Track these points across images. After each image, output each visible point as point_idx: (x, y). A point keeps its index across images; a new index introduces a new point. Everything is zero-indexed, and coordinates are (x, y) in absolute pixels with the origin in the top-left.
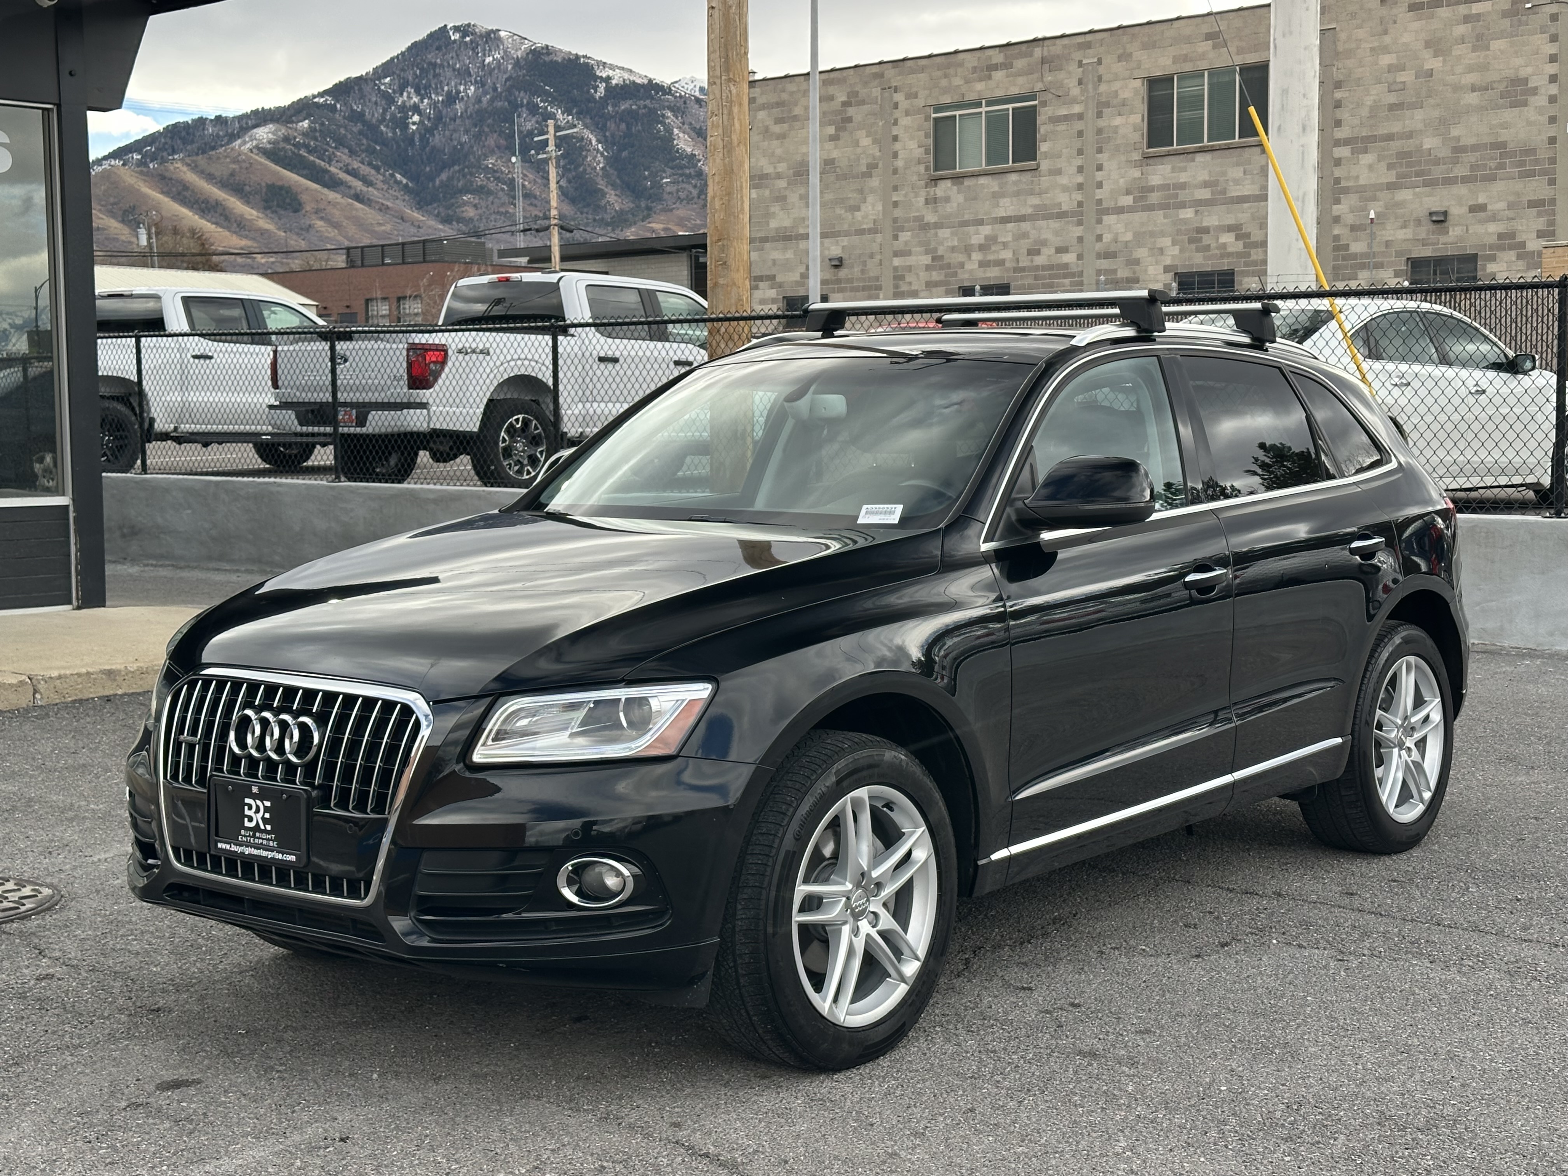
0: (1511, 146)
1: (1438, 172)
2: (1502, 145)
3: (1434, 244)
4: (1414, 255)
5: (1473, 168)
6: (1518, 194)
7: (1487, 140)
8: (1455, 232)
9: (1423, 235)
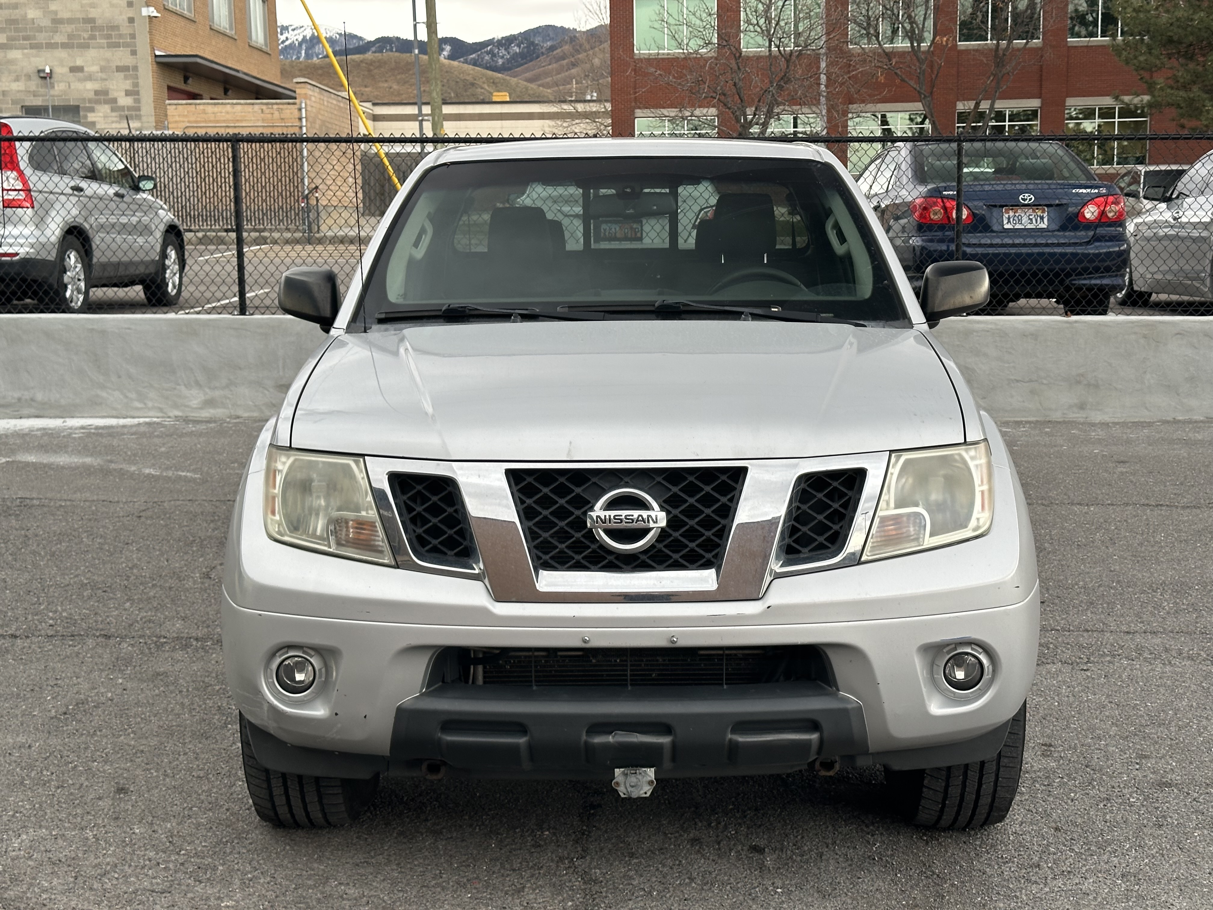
0: (99, 22)
1: (42, 38)
2: (92, 21)
3: (43, 96)
4: (27, 104)
5: (70, 36)
6: (108, 61)
7: (79, 15)
8: (59, 87)
9: (33, 88)
